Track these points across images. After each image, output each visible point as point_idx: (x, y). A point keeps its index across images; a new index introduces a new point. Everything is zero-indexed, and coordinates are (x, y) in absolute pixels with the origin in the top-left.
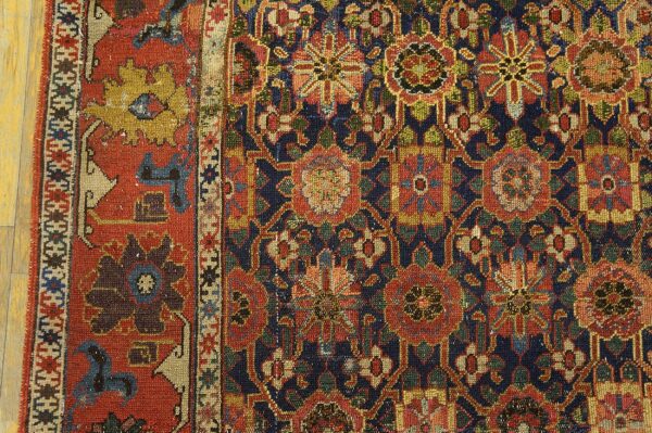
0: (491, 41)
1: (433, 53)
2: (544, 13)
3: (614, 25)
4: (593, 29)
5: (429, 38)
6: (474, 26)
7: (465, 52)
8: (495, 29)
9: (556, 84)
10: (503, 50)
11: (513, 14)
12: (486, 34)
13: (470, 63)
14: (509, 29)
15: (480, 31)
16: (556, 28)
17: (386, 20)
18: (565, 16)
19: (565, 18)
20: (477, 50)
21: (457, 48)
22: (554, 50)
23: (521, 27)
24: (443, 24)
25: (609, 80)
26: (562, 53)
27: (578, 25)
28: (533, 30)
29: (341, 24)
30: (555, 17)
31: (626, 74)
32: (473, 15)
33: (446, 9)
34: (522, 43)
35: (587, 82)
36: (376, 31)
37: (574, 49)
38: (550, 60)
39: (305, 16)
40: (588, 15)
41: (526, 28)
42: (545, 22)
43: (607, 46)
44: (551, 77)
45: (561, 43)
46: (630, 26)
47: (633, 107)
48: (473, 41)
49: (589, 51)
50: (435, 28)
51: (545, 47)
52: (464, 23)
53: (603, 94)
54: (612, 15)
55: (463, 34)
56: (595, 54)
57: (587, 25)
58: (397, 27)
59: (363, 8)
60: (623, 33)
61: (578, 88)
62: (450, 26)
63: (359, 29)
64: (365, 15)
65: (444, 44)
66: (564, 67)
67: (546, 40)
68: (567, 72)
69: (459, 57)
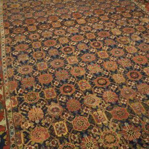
0: (82, 140)
1: (69, 147)
2: (92, 131)
3: (109, 129)
4: (104, 131)
5: (67, 144)
6: (77, 138)
7: (77, 144)
8: (82, 137)
9: (101, 145)
10: (86, 141)
11: (85, 133)
12: (80, 139)
13: (79, 146)
14: (86, 136)
15: (79, 139)
16: (96, 133)
17: (56, 142)
18: (97, 130)
19: (97, 131)
20: (80, 143)
21: (75, 144)
22: (98, 138)
23: (88, 135)
24: (70, 140)
25: (112, 141)
26: (100, 138)
27: (101, 131)
28: (91, 135)
29: (45, 146)
30: (95, 131)
31: (116, 138)
32: (76, 136)
33: (69, 136)
34: (90, 138)
35: (108, 142)
36: (54, 146)
37: (102, 136)
38: (97, 140)
39: (36, 147)
40: (102, 129)
41: (89, 135)
42: (93, 133)
43: (109, 134)
44: (99, 144)
45: (98, 136)
46: (112, 128)
47: (121, 145)
48: (78, 141)
49: (105, 136)
50: (68, 141)
51: (95, 138)
52: (75, 138)
53: (112, 144)
54: (107, 127)
55: (75, 140)
56: (107, 136)
57: (103, 130)
58: (59, 143)
59: (50, 141)
60: (111, 130)
61: (106, 145)
62: (71, 140)
63: (50, 146)
64: (51, 143)
65: (71, 144)
66: (101, 141)
67: (95, 136)
68: (102, 142)
69: (76, 146)
